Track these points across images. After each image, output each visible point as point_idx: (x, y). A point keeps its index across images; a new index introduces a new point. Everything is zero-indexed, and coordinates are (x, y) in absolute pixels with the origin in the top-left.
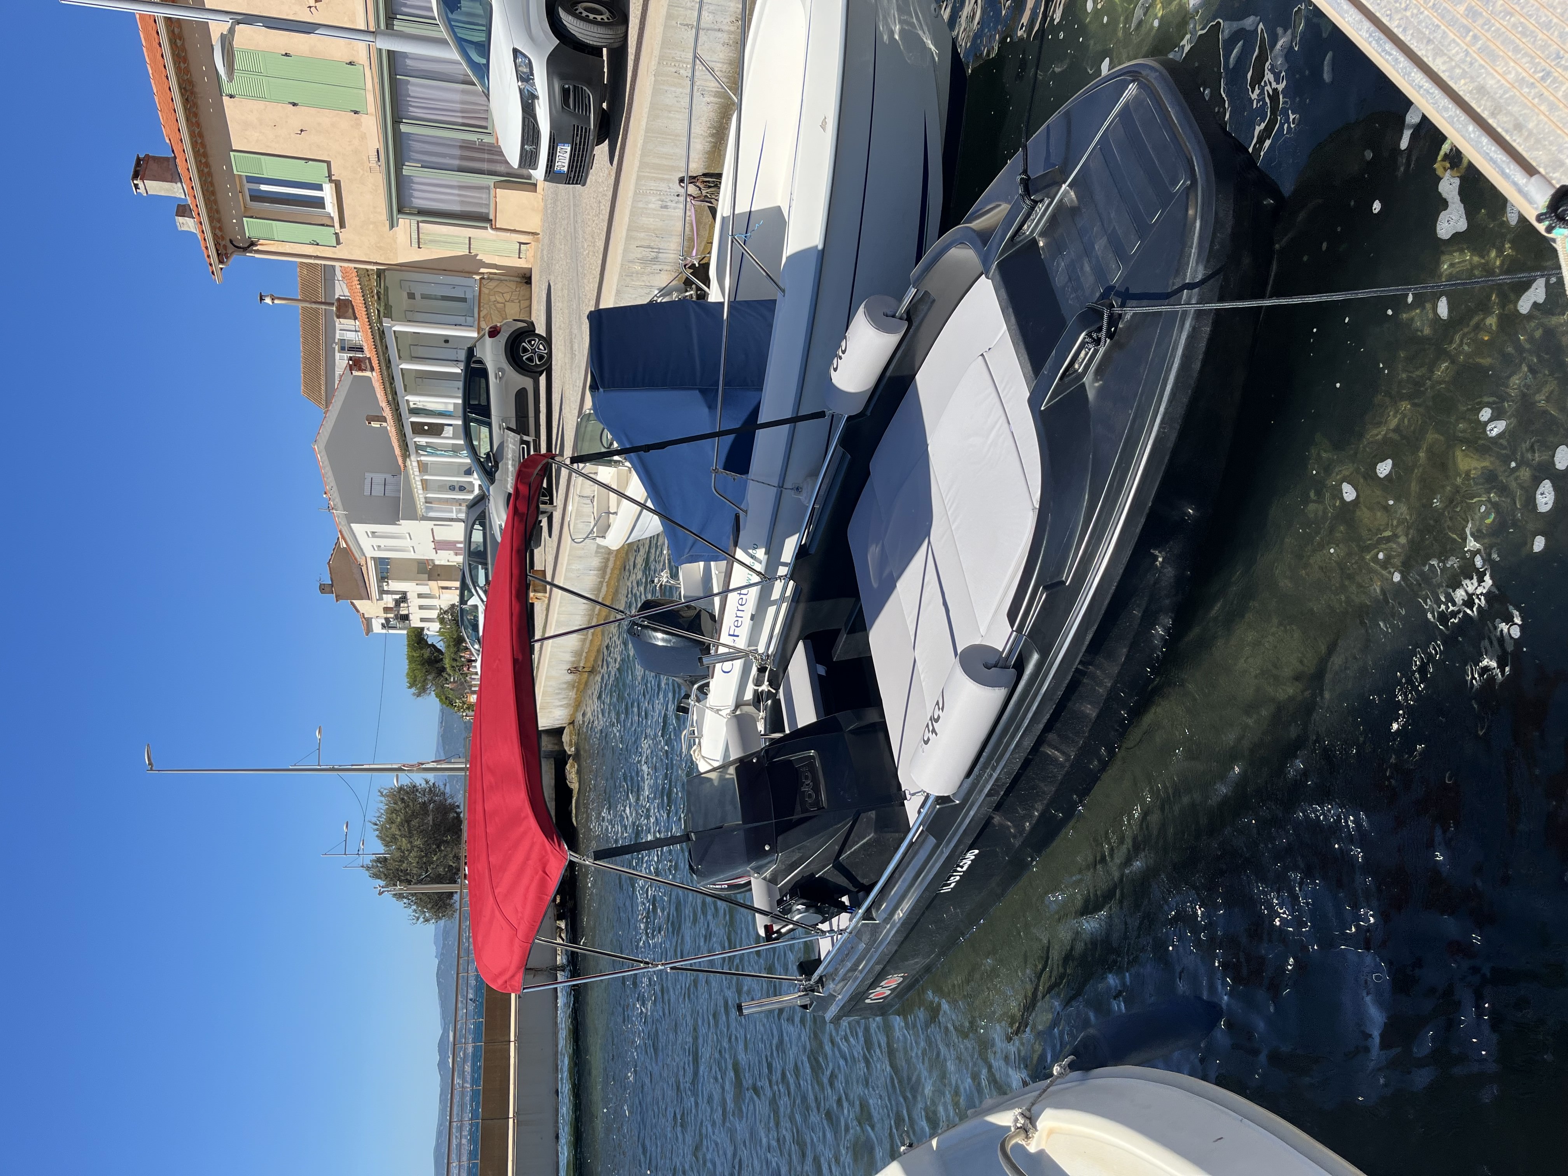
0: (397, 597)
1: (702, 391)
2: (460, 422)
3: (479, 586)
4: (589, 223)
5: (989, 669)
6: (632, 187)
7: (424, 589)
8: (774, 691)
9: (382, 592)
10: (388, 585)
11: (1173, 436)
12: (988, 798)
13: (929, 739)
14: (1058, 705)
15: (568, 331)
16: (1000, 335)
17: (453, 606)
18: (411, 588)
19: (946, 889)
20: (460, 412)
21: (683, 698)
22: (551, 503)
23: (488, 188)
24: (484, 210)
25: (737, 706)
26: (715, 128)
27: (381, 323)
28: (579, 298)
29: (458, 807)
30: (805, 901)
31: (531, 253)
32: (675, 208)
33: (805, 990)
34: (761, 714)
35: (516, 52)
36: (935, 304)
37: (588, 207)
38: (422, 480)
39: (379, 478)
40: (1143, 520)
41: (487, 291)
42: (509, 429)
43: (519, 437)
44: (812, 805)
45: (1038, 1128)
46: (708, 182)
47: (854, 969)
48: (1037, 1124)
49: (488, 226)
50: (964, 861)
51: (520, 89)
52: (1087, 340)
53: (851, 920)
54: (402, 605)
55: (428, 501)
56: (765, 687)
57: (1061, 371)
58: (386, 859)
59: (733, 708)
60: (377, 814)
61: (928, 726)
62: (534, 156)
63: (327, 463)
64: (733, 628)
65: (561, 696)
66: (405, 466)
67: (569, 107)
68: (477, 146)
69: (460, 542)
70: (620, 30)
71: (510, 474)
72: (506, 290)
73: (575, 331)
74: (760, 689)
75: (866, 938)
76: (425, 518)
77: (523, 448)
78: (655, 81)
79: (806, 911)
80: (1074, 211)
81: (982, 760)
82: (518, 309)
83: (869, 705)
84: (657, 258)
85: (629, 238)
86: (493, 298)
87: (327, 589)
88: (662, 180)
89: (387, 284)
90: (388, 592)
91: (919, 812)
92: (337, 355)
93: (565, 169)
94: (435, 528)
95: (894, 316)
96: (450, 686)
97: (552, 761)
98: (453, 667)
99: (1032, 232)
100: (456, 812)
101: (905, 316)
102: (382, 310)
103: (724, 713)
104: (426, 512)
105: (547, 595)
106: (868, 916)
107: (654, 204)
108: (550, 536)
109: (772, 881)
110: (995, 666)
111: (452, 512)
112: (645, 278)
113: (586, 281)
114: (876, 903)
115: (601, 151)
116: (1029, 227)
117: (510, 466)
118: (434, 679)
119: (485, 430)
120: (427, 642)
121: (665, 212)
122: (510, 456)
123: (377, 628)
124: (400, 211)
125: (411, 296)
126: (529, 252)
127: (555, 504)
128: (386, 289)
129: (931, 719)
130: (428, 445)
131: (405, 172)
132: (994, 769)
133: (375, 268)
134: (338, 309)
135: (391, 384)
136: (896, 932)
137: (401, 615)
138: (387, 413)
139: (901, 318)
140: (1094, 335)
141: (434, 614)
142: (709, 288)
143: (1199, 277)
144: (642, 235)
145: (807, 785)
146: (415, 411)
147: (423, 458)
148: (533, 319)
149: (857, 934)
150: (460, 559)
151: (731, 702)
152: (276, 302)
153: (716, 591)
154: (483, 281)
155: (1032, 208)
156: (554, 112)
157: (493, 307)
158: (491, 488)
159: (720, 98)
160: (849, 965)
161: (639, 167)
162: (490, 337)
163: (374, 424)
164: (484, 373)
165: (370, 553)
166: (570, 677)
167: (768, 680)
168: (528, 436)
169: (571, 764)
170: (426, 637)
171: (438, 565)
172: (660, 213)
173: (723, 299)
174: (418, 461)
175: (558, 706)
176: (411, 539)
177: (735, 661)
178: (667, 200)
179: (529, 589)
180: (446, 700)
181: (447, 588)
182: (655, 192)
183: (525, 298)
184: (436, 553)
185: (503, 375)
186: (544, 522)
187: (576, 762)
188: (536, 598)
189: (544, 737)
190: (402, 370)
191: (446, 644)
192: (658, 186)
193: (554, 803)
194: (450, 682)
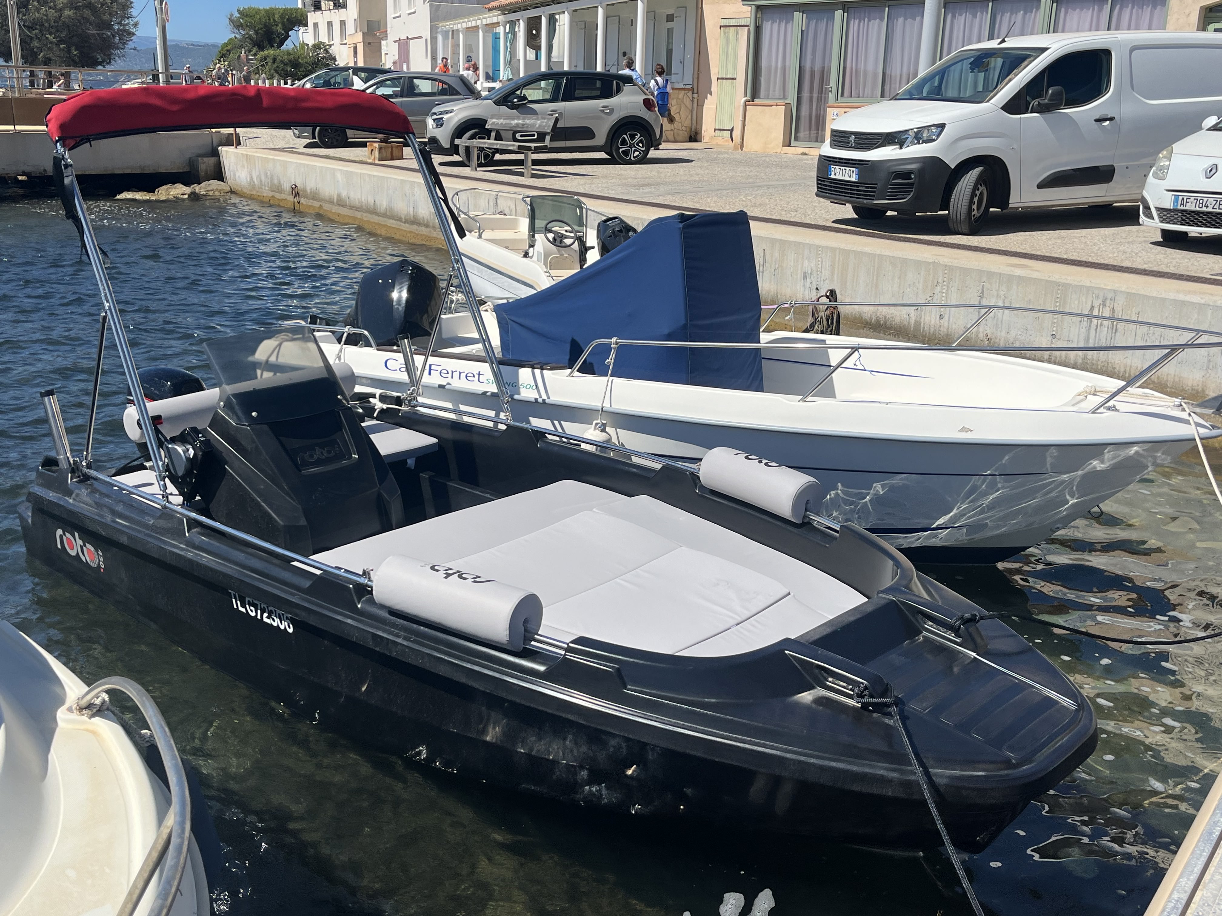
1: (685, 327)
2: (543, 69)
3: (377, 88)
4: (772, 201)
6: (824, 243)
7: (350, 28)
8: (375, 415)
12: (371, 636)
13: (436, 571)
15: (659, 180)
17: (334, 59)
19: (236, 604)
22: (480, 165)
23: (784, 98)
24: (762, 93)
26: (885, 323)
31: (720, 141)
32: (804, 286)
35: (942, 126)
38: (478, 26)
41: (681, 96)
42: (557, 120)
43: (549, 131)
44: (303, 459)
45: (93, 719)
46: (832, 319)
48: (97, 718)
49: (748, 98)
50: (277, 619)
51: (908, 130)
52: (862, 685)
54: (331, 3)
55: (455, 33)
56: (378, 405)
57: (823, 664)
61: (452, 568)
62: (844, 145)
64: (439, 369)
65: (263, 178)
66: (490, 10)
67: (893, 179)
68: (825, 86)
69: (408, 68)
70: (965, 228)
71: (508, 121)
73: (662, 189)
74: (377, 400)
76: (434, 30)
77: (534, 135)
78: (929, 263)
79: (188, 459)
85: (773, 241)
88: (832, 274)
91: (337, 567)
93: (833, 176)
94: (423, 40)
96: (243, 55)
97: (187, 169)
98: (265, 59)
104: (442, 31)
105: (377, 162)
106: (193, 524)
107: (808, 265)
109: (214, 420)
113: (715, 198)
115: (848, 212)
116: (931, 626)
117: (516, 121)
118: (250, 38)
119: (548, 95)
120: (292, 29)
121: (800, 275)
122: (527, 121)
124: (758, 7)
125: (670, 18)
126: (724, 140)
127: (478, 169)
129: (460, 571)
130: (515, 33)
131: (796, 14)
140: (865, 693)
141: (324, 38)
143: (938, 780)
144: (776, 255)
145: (322, 453)
146: (552, 21)
147: (501, 28)
149: (165, 514)
154: (691, 92)
155: (950, 628)
156: (890, 164)
158: (490, 101)
159: (915, 326)
161: (843, 250)
162: (644, 100)
164: (608, 94)
166: (287, 187)
167: (388, 408)
168: (551, 141)
169: (187, 190)
170: (296, 28)
171: (381, 43)
172: (799, 272)
173: (761, 342)
174: (498, 23)
175: (251, 175)
176: (409, 14)
177: (406, 373)
178: (812, 278)
179: (381, 142)
180: (227, 51)
181: (355, 53)
182: (820, 266)
183: (676, 136)
184: (395, 42)
185: (607, 114)
186: (456, 158)
187: (189, 195)
188: (372, 150)
189: (212, 160)
190: (597, 7)
191: (291, 51)
192: (825, 269)
193: (138, 171)
194: (247, 56)
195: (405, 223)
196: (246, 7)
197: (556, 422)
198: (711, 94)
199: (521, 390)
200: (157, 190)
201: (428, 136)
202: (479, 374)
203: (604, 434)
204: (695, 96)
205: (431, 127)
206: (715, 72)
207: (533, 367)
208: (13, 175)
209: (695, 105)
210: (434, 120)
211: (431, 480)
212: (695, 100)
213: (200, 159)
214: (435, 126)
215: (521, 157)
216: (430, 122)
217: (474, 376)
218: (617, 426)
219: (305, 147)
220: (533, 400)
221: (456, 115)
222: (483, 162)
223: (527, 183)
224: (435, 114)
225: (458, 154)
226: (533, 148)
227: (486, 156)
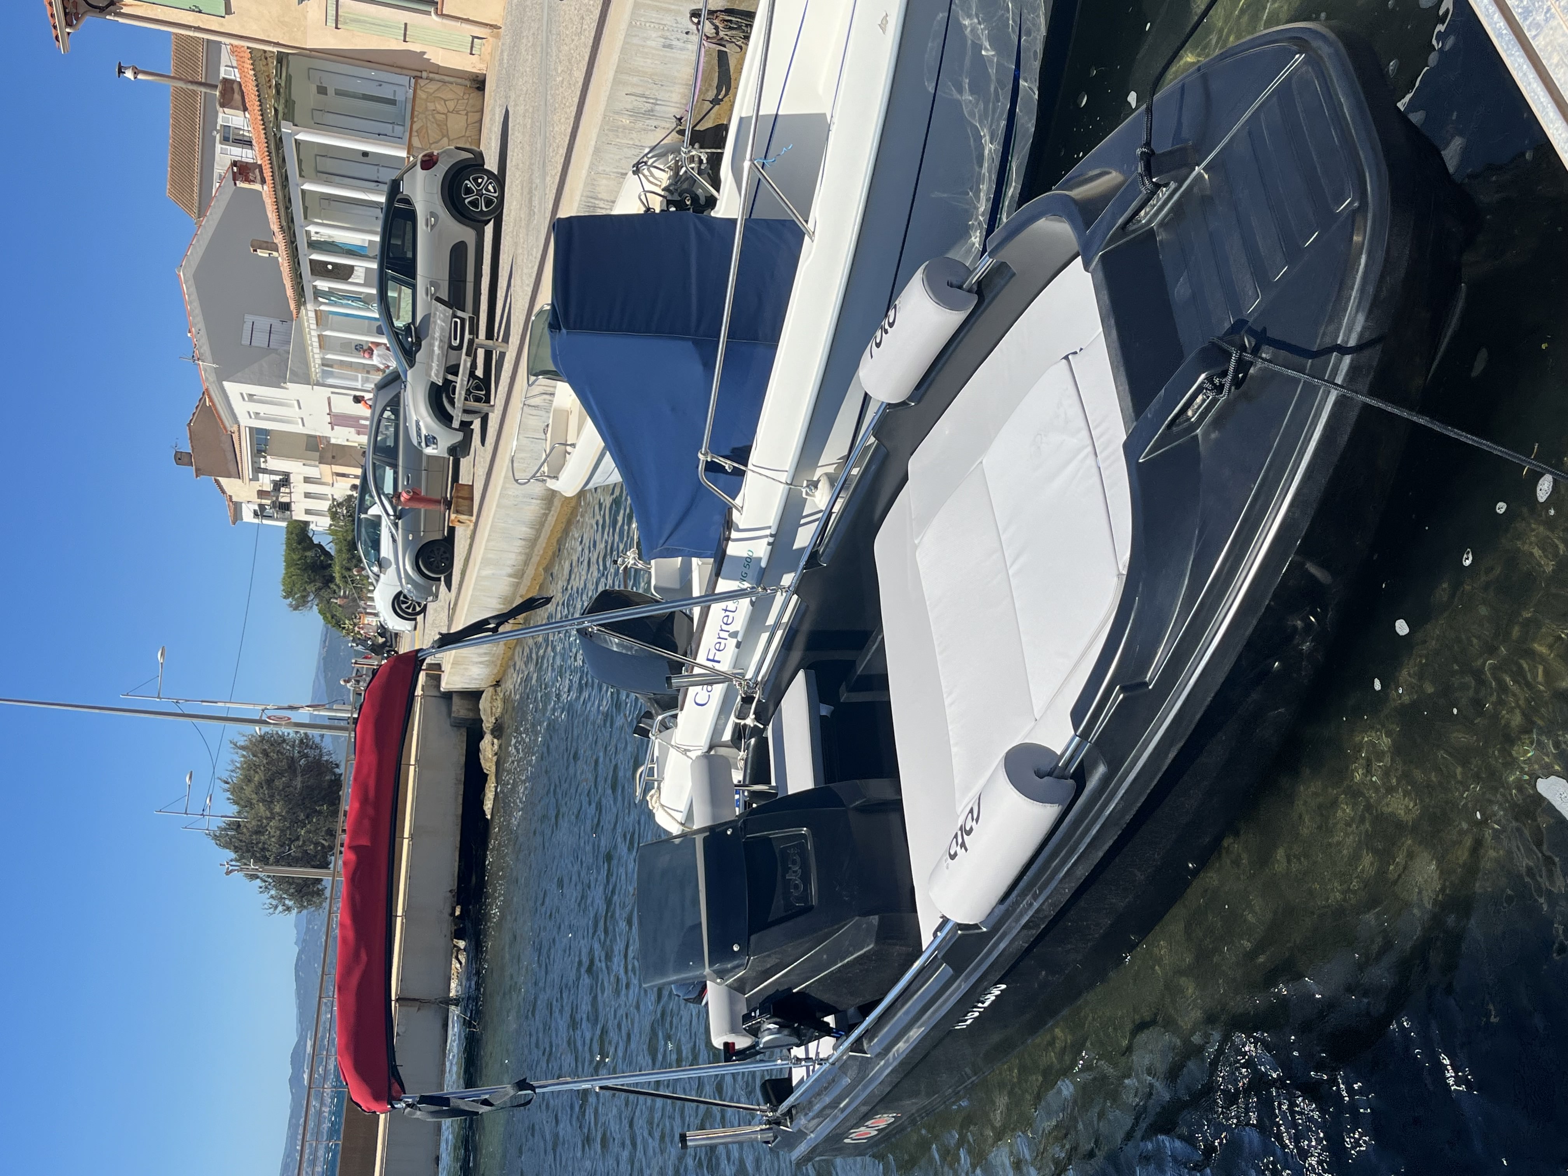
0: (278, 478)
1: (696, 343)
3: (384, 493)
4: (567, 40)
5: (1041, 778)
6: (626, 16)
7: (313, 472)
8: (762, 727)
9: (258, 470)
10: (265, 462)
11: (1305, 526)
12: (1025, 932)
13: (956, 854)
14: (1124, 831)
16: (1096, 335)
17: (350, 497)
18: (297, 469)
19: (962, 1026)
20: (377, 251)
21: (643, 717)
22: (488, 401)
25: (711, 748)
27: (279, 127)
28: (546, 137)
29: (337, 766)
30: (778, 1020)
31: (486, 53)
32: (682, 49)
33: (769, 1122)
34: (742, 753)
36: (1014, 279)
37: (567, 18)
38: (319, 336)
39: (263, 323)
40: (1255, 622)
41: (424, 96)
42: (438, 300)
43: (451, 311)
44: (799, 899)
46: (730, 21)
47: (834, 1104)
49: (432, 10)
50: (988, 996)
52: (1206, 385)
53: (835, 1048)
54: (282, 490)
55: (325, 363)
56: (750, 721)
57: (1169, 418)
58: (238, 825)
59: (705, 750)
60: (231, 768)
61: (956, 836)
63: (195, 296)
64: (713, 651)
66: (299, 314)
69: (366, 419)
71: (435, 358)
72: (450, 96)
74: (742, 722)
75: (852, 1072)
76: (320, 384)
79: (779, 1032)
80: (1206, 201)
81: (1022, 885)
82: (463, 123)
83: (880, 775)
84: (652, 111)
85: (616, 82)
86: (431, 106)
87: (185, 459)
88: (668, 11)
89: (290, 71)
90: (265, 471)
91: (935, 935)
92: (218, 147)
94: (333, 397)
95: (960, 287)
96: (338, 601)
97: (464, 732)
98: (345, 577)
99: (1150, 221)
100: (335, 774)
101: (975, 288)
102: (281, 109)
103: (694, 755)
104: (323, 377)
105: (474, 518)
106: (857, 1046)
107: (654, 41)
108: (483, 442)
109: (740, 987)
110: (1050, 774)
111: (357, 380)
112: (634, 135)
113: (556, 118)
114: (870, 1033)
116: (1146, 214)
117: (436, 348)
118: (318, 590)
119: (407, 292)
120: (312, 541)
121: (668, 53)
122: (437, 335)
123: (248, 516)
125: (322, 90)
126: (485, 48)
127: (492, 403)
128: (289, 78)
129: (961, 829)
130: (331, 293)
132: (1035, 897)
133: (275, 50)
134: (223, 94)
135: (287, 208)
136: (892, 1071)
137: (281, 503)
138: (279, 239)
139: (970, 291)
140: (1217, 381)
141: (325, 505)
142: (718, 191)
144: (635, 80)
145: (795, 872)
146: (315, 246)
147: (323, 308)
148: (482, 148)
149: (840, 1067)
150: (364, 439)
151: (702, 742)
152: (140, 77)
153: (696, 593)
154: (420, 81)
155: (1152, 194)
157: (430, 117)
158: (409, 373)
160: (827, 1100)
162: (423, 168)
163: (260, 253)
164: (411, 215)
165: (246, 422)
167: (755, 713)
168: (464, 311)
169: (487, 739)
170: (310, 535)
171: (334, 445)
172: (661, 53)
173: (736, 217)
174: (316, 311)
175: (477, 663)
176: (300, 408)
177: (715, 686)
178: (672, 38)
179: (449, 509)
180: (332, 618)
181: (343, 475)
182: (657, 26)
183: (475, 110)
184: (333, 429)
185: (436, 221)
186: (476, 425)
187: (495, 737)
188: (459, 521)
189: (456, 700)
190: (303, 191)
191: (338, 547)
192: (662, 19)
193: (462, 787)
194: (340, 597)
195: (550, 511)
196: (282, 588)
197: (803, 521)
198: (424, 53)
199: (755, 555)
200: (485, 771)
201: (446, 455)
202: (726, 610)
203: (820, 485)
204: (424, 74)
205: (435, 451)
206: (396, 45)
207: (728, 539)
208: (454, 920)
209: (437, 77)
210: (427, 446)
211: (851, 689)
212: (431, 75)
213: (453, 715)
214: (435, 446)
215: (481, 353)
216: (429, 451)
217: (728, 616)
218: (815, 465)
219: (450, 590)
220: (770, 547)
221: (423, 419)
222: (484, 392)
223: (514, 355)
224: (420, 443)
225: (471, 423)
226: (471, 337)
227: (478, 388)
